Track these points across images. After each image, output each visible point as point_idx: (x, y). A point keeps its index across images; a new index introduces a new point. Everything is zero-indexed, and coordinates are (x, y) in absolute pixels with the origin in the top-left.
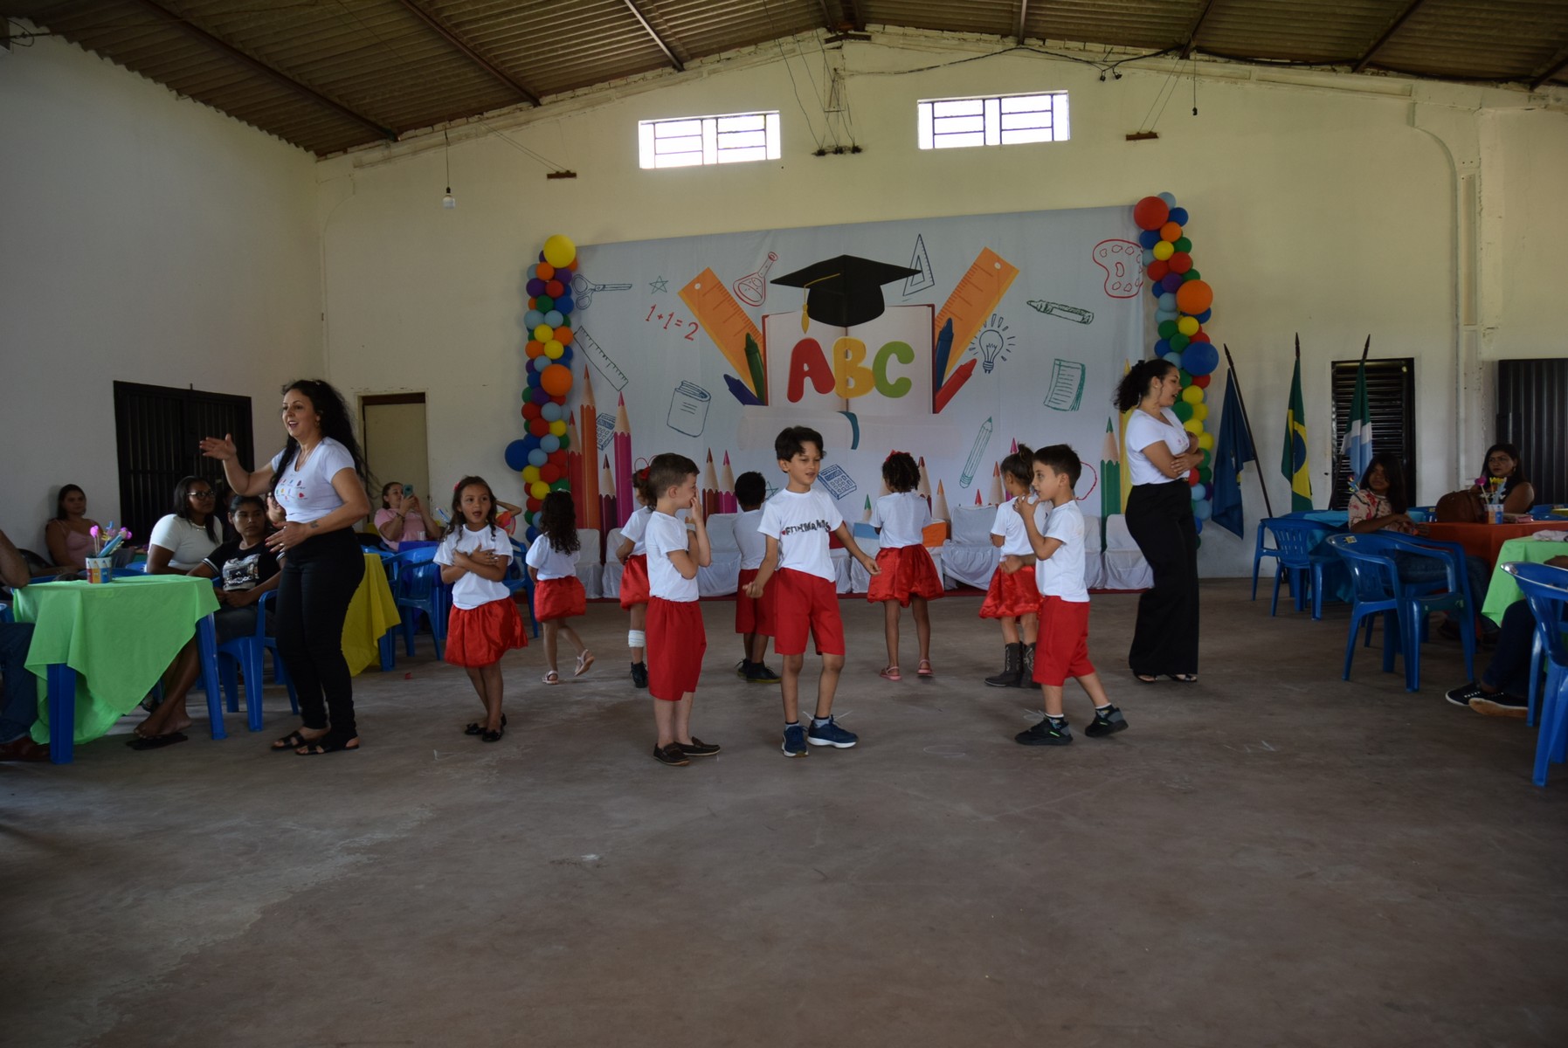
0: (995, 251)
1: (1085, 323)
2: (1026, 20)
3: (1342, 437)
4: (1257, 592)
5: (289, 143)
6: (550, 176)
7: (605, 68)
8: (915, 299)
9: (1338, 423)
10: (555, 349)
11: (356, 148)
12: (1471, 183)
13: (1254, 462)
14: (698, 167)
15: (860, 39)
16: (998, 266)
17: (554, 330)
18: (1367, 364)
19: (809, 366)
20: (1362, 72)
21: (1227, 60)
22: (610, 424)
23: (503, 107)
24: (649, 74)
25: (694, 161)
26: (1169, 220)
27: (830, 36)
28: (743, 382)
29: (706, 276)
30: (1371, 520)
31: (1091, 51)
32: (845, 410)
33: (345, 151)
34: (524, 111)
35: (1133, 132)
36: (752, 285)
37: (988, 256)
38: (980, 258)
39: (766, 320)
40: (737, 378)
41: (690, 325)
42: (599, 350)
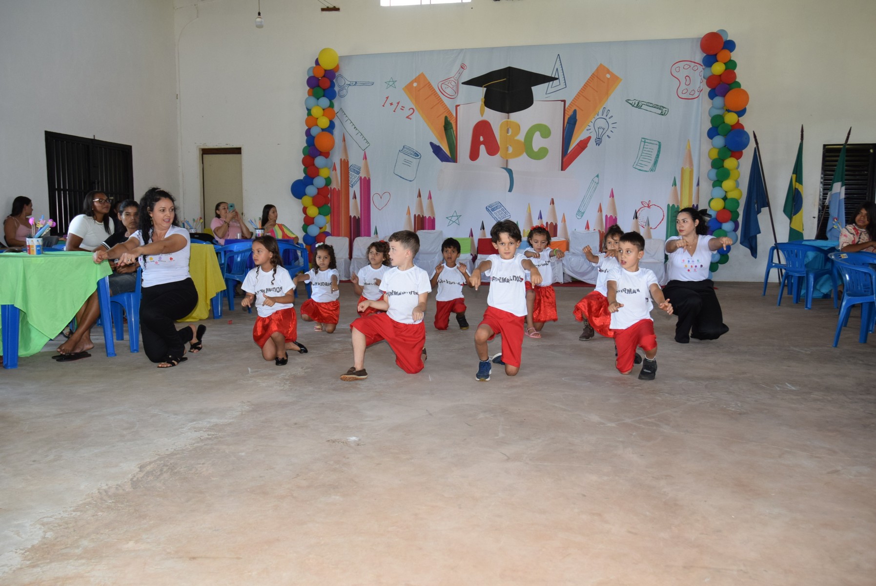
0: (607, 66)
1: (662, 115)
3: (827, 194)
4: (767, 291)
6: (323, 10)
8: (553, 97)
9: (824, 185)
10: (324, 122)
13: (768, 208)
14: (417, 6)
16: (608, 76)
17: (324, 110)
18: (847, 146)
19: (484, 138)
22: (357, 171)
25: (415, 2)
26: (723, 48)
28: (442, 148)
29: (421, 78)
30: (854, 245)
32: (505, 167)
36: (450, 85)
37: (602, 70)
38: (597, 70)
39: (458, 107)
40: (438, 145)
41: (409, 109)
42: (352, 124)
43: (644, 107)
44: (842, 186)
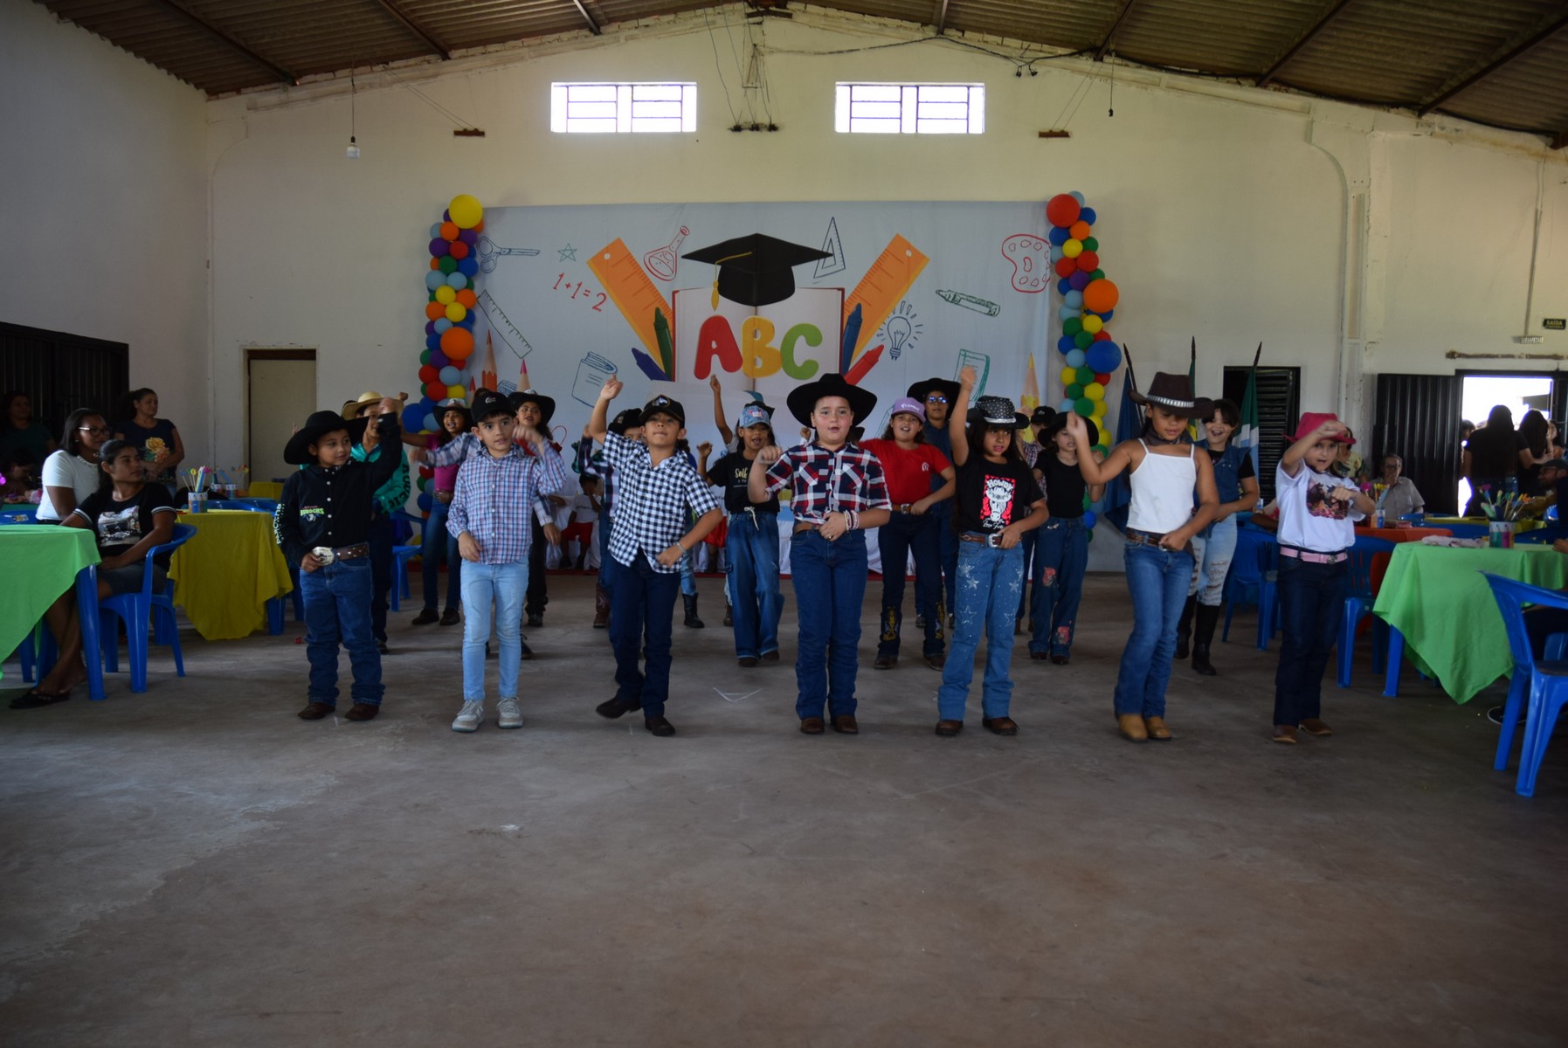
0: (906, 238)
1: (991, 315)
2: (948, 10)
5: (178, 78)
6: (457, 133)
7: (519, 26)
8: (826, 282)
10: (456, 312)
11: (250, 89)
12: (1361, 202)
14: (610, 134)
15: (780, 16)
16: (909, 253)
17: (456, 292)
18: (1257, 370)
19: (717, 344)
20: (1265, 87)
21: (1139, 65)
23: (410, 58)
24: (565, 36)
25: (607, 127)
26: (1079, 219)
27: (750, 10)
28: (651, 357)
29: (617, 247)
31: (1008, 46)
33: (239, 92)
34: (433, 64)
35: (1047, 130)
36: (662, 258)
37: (899, 244)
38: (891, 244)
39: (676, 295)
40: (645, 353)
41: (598, 295)
42: (502, 316)
43: (963, 302)
44: (1252, 428)
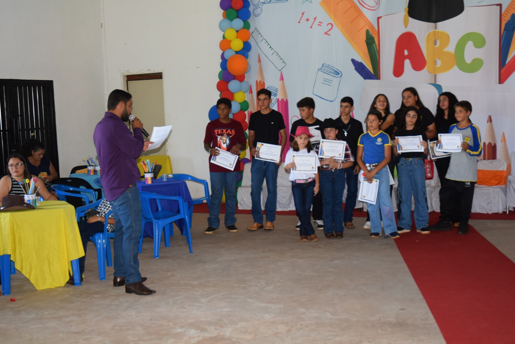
8: (487, 1)
10: (238, 45)
17: (237, 31)
19: (408, 51)
28: (365, 64)
32: (433, 82)
39: (380, 20)
40: (360, 61)
41: (328, 25)
42: (267, 44)
